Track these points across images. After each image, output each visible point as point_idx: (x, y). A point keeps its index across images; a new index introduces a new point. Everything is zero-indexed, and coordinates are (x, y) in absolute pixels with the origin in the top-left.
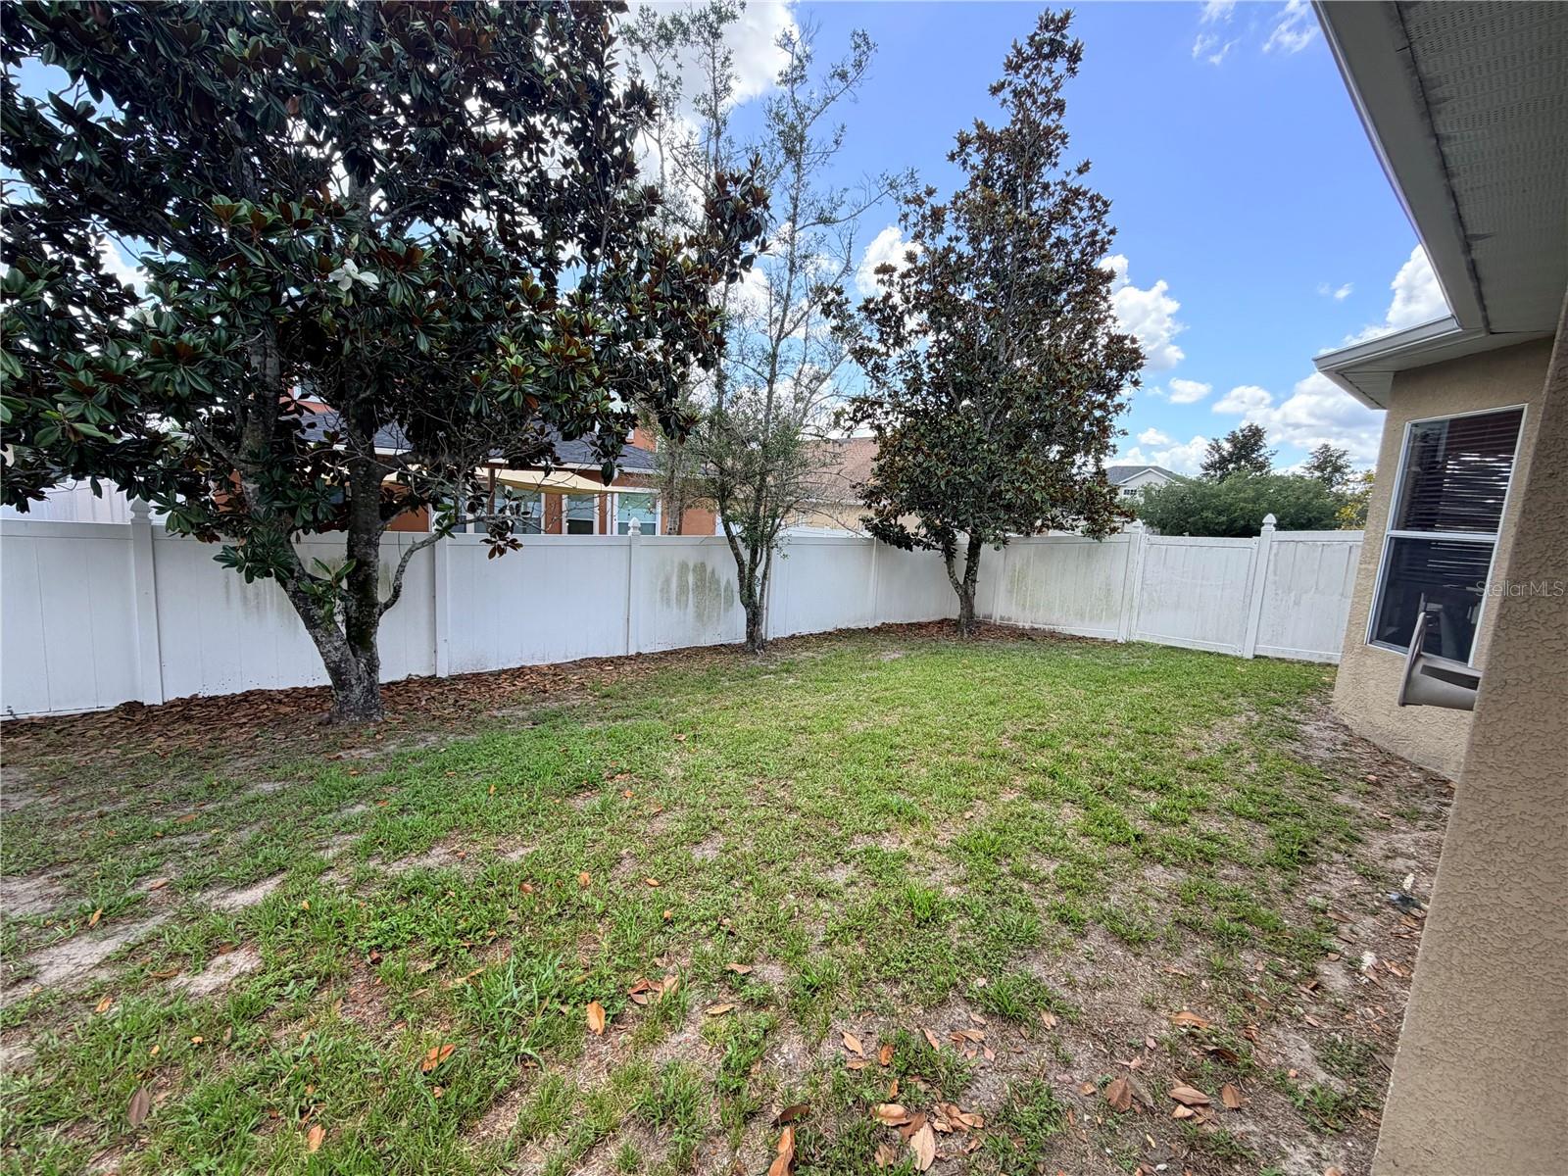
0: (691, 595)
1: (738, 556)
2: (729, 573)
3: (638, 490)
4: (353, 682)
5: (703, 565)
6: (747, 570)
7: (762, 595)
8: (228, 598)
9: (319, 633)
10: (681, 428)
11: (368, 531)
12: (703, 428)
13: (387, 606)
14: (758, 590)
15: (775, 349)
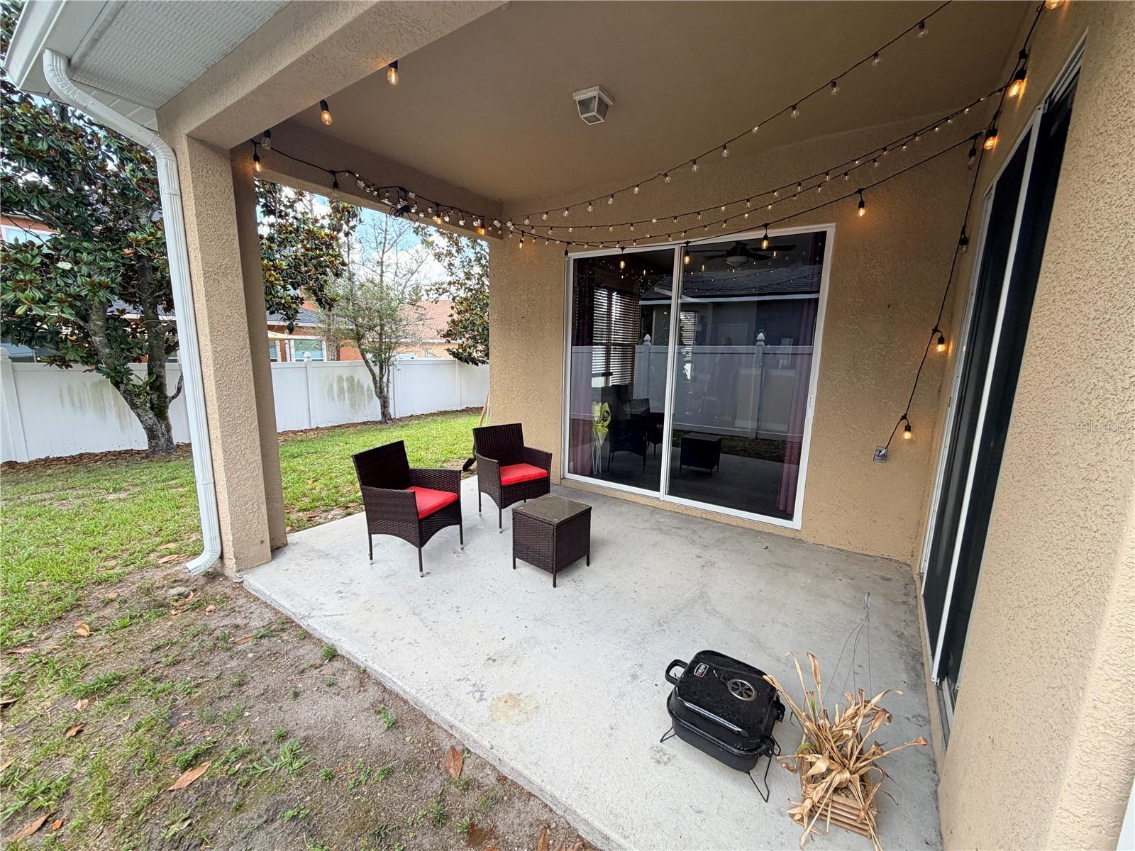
0: (346, 393)
1: (371, 370)
2: (368, 381)
3: (308, 337)
4: (160, 436)
5: (352, 377)
6: (378, 379)
7: (387, 391)
8: (63, 404)
9: (140, 411)
10: (329, 304)
11: (160, 360)
12: (343, 303)
13: (173, 398)
14: (385, 389)
15: (382, 259)
